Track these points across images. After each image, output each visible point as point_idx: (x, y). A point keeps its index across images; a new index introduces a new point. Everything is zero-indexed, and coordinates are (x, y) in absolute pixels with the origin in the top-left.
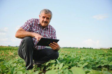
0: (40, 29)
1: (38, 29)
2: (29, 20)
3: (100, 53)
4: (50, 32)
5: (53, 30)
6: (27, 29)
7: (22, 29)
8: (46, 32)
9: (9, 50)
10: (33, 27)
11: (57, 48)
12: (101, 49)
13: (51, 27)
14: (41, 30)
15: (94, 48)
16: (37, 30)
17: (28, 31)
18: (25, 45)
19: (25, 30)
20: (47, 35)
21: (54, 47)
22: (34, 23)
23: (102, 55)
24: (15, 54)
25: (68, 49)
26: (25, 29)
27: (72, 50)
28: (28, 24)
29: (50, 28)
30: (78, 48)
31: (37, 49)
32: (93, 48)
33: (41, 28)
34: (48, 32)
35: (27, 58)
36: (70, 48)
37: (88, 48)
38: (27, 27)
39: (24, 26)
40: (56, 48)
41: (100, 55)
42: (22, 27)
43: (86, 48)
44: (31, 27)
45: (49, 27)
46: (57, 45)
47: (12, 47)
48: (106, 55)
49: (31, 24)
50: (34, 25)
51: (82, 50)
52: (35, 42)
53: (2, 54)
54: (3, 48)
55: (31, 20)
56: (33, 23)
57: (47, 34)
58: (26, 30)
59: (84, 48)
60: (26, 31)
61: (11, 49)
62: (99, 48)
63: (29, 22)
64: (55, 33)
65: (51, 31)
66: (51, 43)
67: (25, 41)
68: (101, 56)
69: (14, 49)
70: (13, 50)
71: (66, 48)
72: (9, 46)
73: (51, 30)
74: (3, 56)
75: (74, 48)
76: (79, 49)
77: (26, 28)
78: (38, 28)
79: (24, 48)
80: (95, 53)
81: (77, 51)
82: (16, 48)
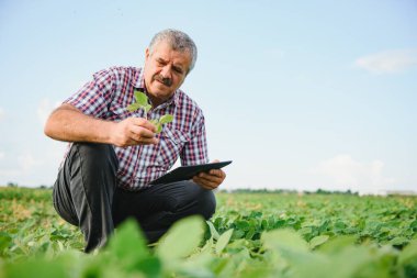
2: (103, 74)
3: (385, 210)
4: (183, 122)
9: (11, 199)
10: (116, 99)
15: (361, 194)
17: (92, 113)
20: (170, 134)
23: (393, 217)
24: (37, 214)
25: (256, 197)
27: (270, 200)
28: (96, 88)
29: (182, 104)
30: (295, 192)
31: (128, 185)
32: (356, 194)
34: (174, 121)
36: (265, 191)
37: (337, 193)
41: (385, 214)
43: (329, 193)
44: (106, 99)
45: (177, 101)
47: (23, 188)
48: (407, 215)
49: (109, 87)
50: (118, 93)
51: (311, 200)
55: (111, 73)
56: (118, 83)
57: (170, 129)
59: (320, 192)
61: (18, 197)
62: (384, 194)
63: (102, 79)
65: (184, 117)
68: (386, 218)
69: (32, 197)
70: (28, 200)
71: (248, 191)
72: (11, 185)
73: (184, 111)
75: (279, 192)
76: (299, 197)
79: (79, 177)
80: (366, 210)
81: (293, 203)
82: (43, 192)
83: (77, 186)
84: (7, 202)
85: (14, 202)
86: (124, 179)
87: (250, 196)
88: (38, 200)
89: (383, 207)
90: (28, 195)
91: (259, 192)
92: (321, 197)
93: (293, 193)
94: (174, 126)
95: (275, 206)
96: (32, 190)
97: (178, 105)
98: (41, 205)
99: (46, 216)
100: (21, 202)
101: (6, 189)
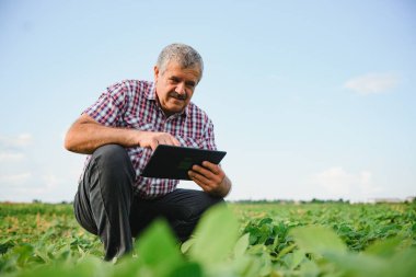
0: (154, 116)
1: (149, 119)
2: (116, 86)
3: (379, 216)
4: (194, 130)
5: (203, 121)
6: (107, 117)
7: (91, 119)
8: (178, 128)
9: (36, 214)
10: (129, 110)
11: (219, 184)
12: (379, 203)
13: (194, 111)
14: (159, 121)
15: (352, 202)
16: (145, 121)
17: (111, 124)
18: (100, 175)
19: (100, 121)
20: (182, 141)
21: (208, 181)
22: (132, 94)
23: (389, 221)
24: (59, 226)
26: (99, 117)
27: (271, 209)
28: (111, 100)
29: (192, 114)
30: (292, 202)
31: (144, 193)
32: (348, 202)
33: (157, 116)
34: (185, 129)
35: (108, 226)
37: (331, 202)
38: (106, 109)
39: (95, 108)
40: (214, 185)
41: (380, 219)
42: (90, 112)
43: (323, 202)
44: (120, 110)
46: (218, 173)
47: (45, 204)
48: (401, 220)
49: (122, 98)
50: (131, 104)
51: (310, 208)
52: (137, 167)
53: (10, 228)
54: (15, 208)
55: (123, 85)
56: (130, 94)
57: (182, 137)
58: (103, 122)
59: (314, 201)
60: (104, 124)
61: (42, 212)
62: (372, 202)
63: (116, 91)
64: (210, 130)
65: (194, 125)
66: (195, 167)
67: (101, 162)
68: (383, 223)
69: (54, 211)
70: (51, 214)
71: (249, 202)
72: (36, 201)
73: (194, 120)
74: (14, 233)
75: (277, 202)
77: (103, 113)
78: (147, 112)
79: (98, 189)
80: (362, 216)
81: (293, 212)
82: (64, 207)
83: (96, 197)
84: (32, 217)
85: (38, 216)
86: (140, 187)
87: (251, 207)
88: (59, 214)
89: (377, 213)
90: (51, 210)
91: (259, 202)
92: (316, 205)
93: (290, 203)
94: (185, 134)
95: (277, 215)
96: (54, 205)
97: (188, 115)
98: (62, 219)
99: (67, 228)
100: (45, 216)
101: (30, 205)
